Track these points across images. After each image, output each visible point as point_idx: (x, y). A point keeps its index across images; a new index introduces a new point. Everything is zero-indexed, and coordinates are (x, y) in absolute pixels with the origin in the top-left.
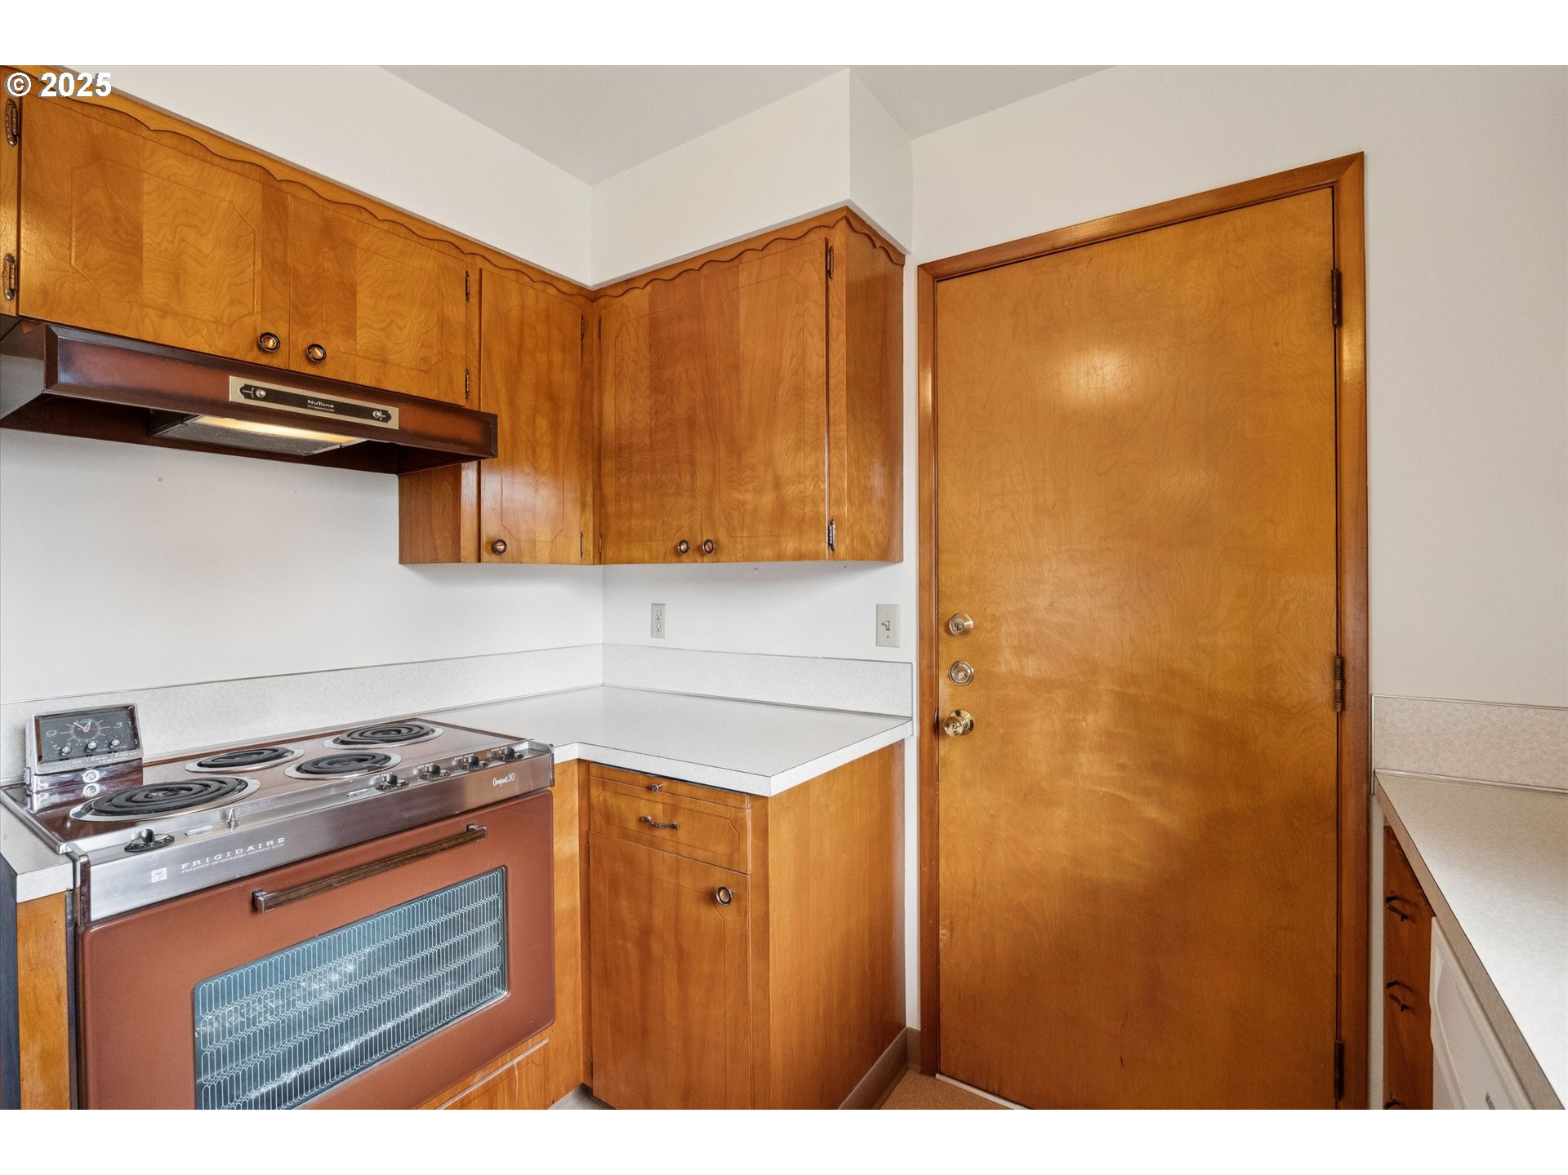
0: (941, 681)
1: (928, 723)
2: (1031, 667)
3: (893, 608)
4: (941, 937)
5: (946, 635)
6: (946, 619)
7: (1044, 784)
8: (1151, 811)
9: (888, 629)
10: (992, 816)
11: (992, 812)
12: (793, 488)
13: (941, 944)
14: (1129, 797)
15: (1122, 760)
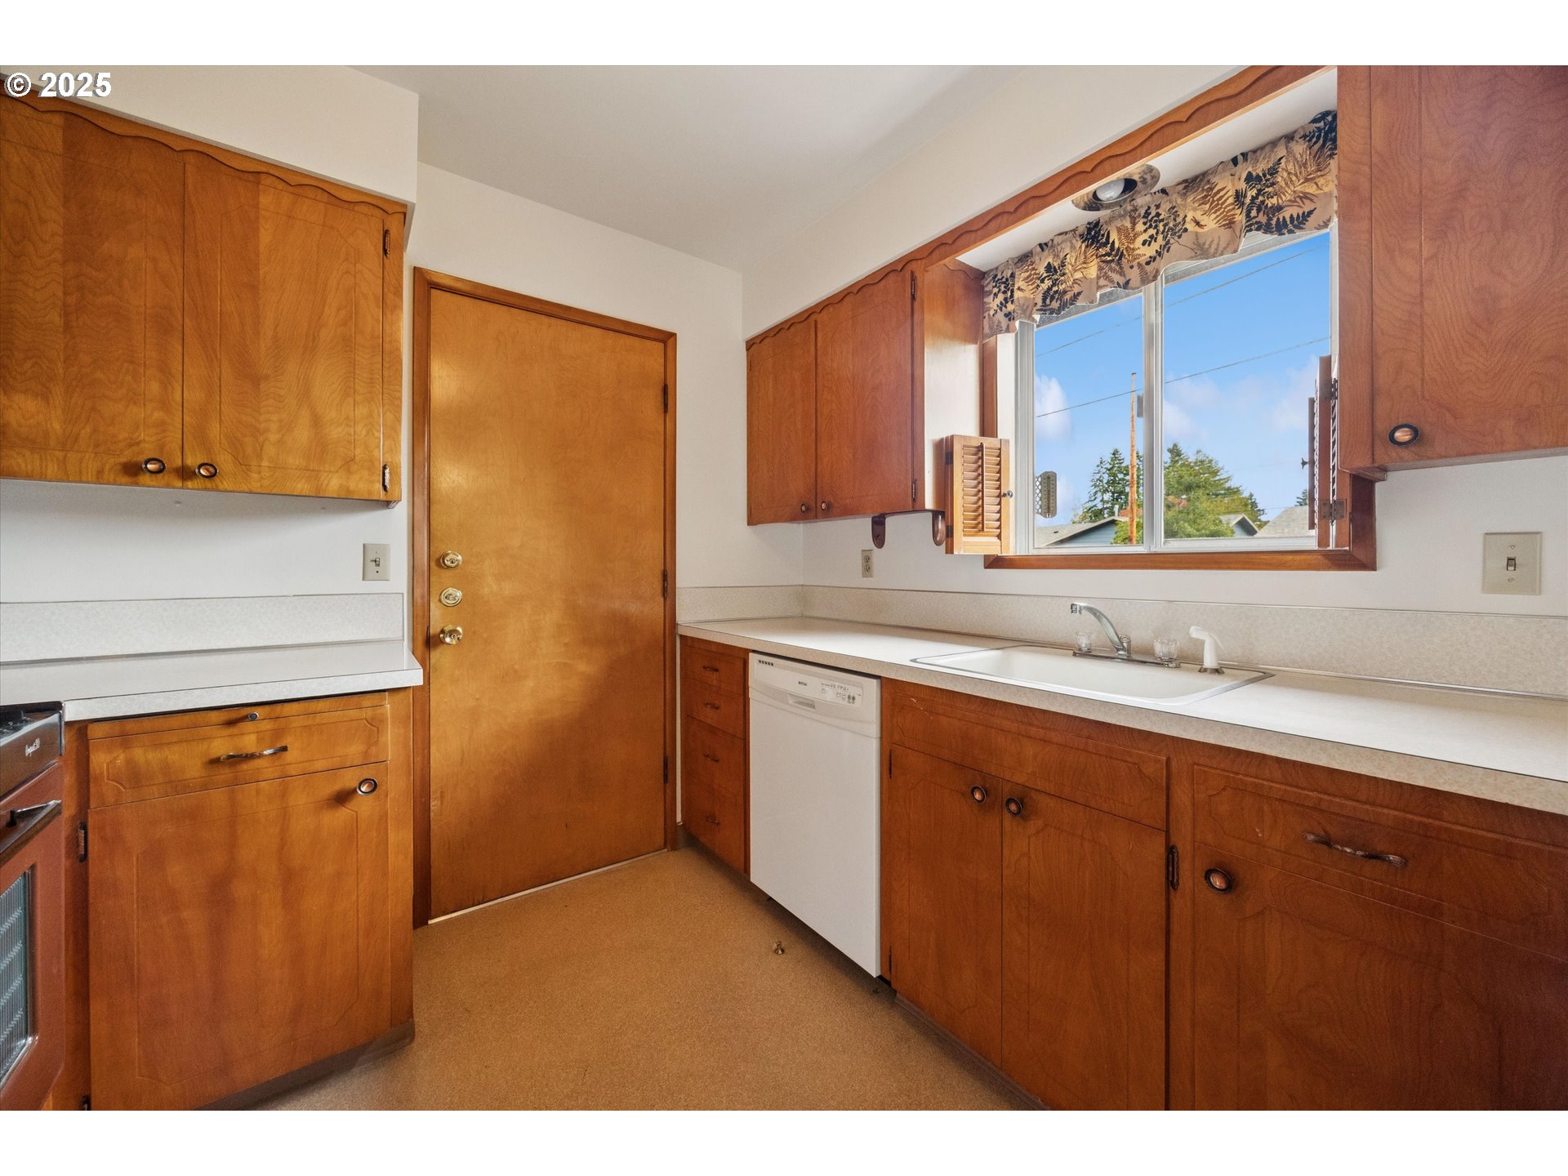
0: (432, 606)
1: (420, 639)
2: (508, 588)
3: (384, 548)
4: (432, 808)
5: (437, 568)
6: (438, 556)
7: (516, 667)
8: (582, 667)
9: (378, 565)
10: (477, 699)
11: (477, 697)
12: (340, 429)
13: (432, 814)
14: (569, 662)
15: (566, 641)
